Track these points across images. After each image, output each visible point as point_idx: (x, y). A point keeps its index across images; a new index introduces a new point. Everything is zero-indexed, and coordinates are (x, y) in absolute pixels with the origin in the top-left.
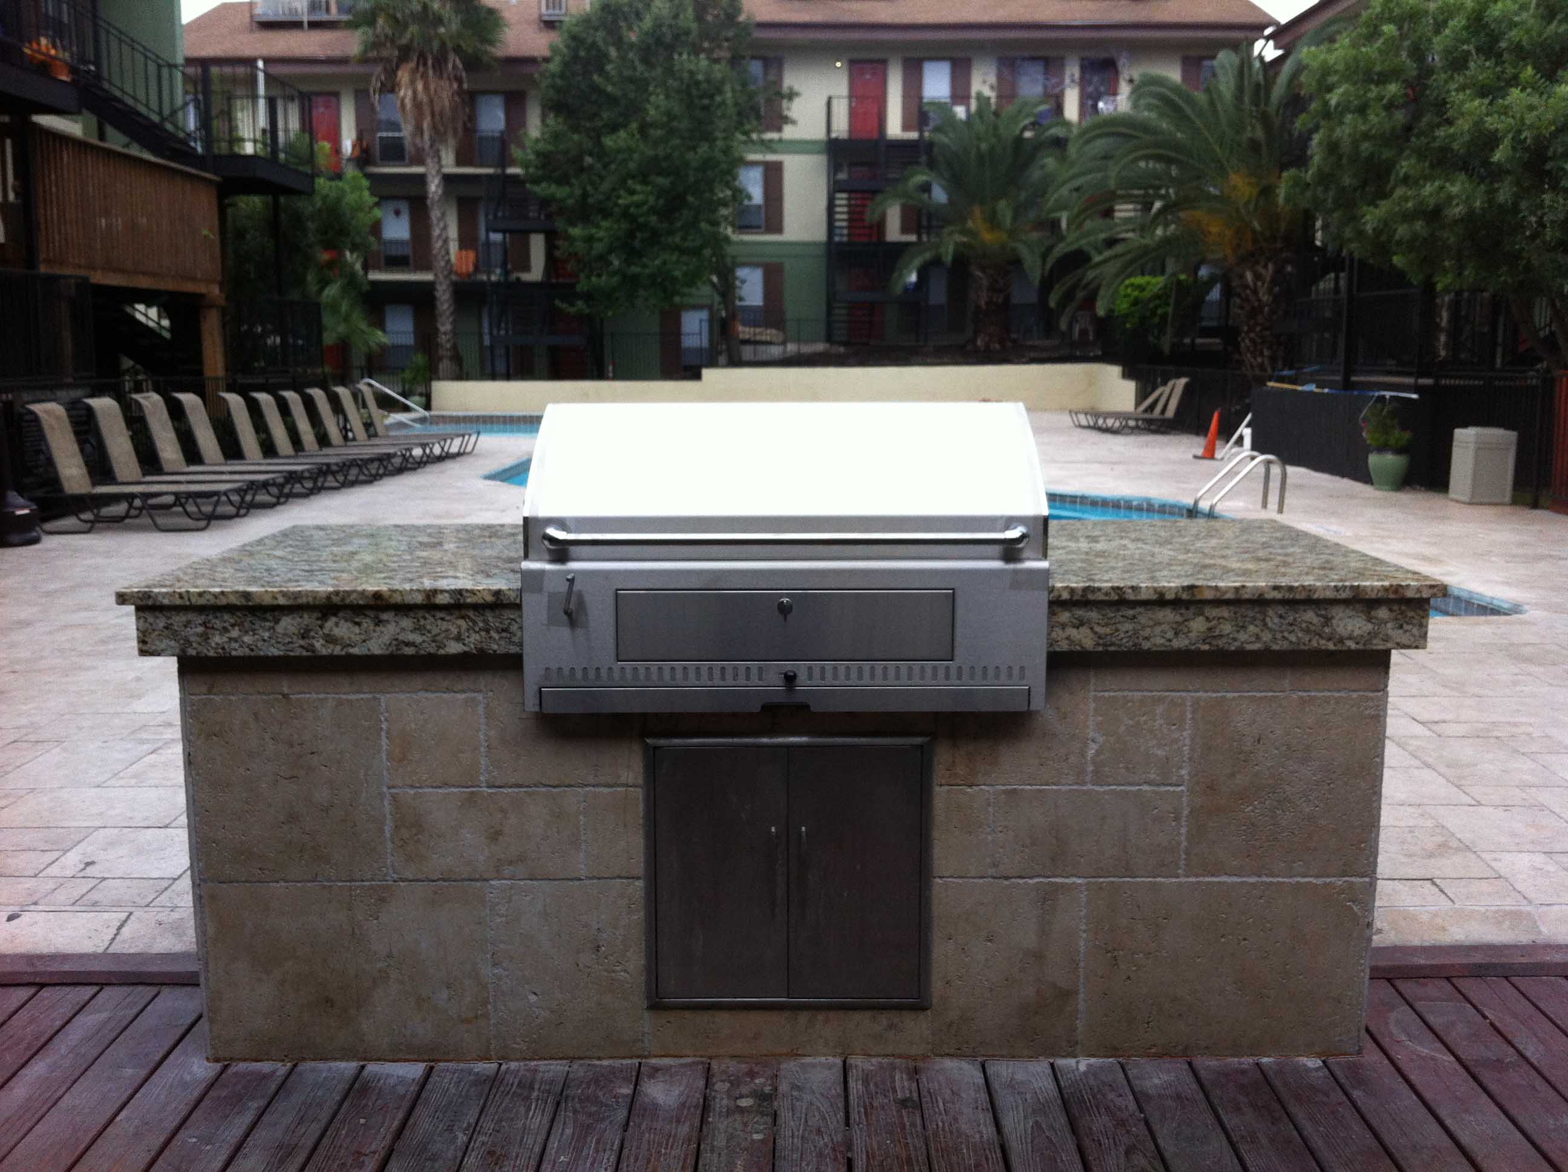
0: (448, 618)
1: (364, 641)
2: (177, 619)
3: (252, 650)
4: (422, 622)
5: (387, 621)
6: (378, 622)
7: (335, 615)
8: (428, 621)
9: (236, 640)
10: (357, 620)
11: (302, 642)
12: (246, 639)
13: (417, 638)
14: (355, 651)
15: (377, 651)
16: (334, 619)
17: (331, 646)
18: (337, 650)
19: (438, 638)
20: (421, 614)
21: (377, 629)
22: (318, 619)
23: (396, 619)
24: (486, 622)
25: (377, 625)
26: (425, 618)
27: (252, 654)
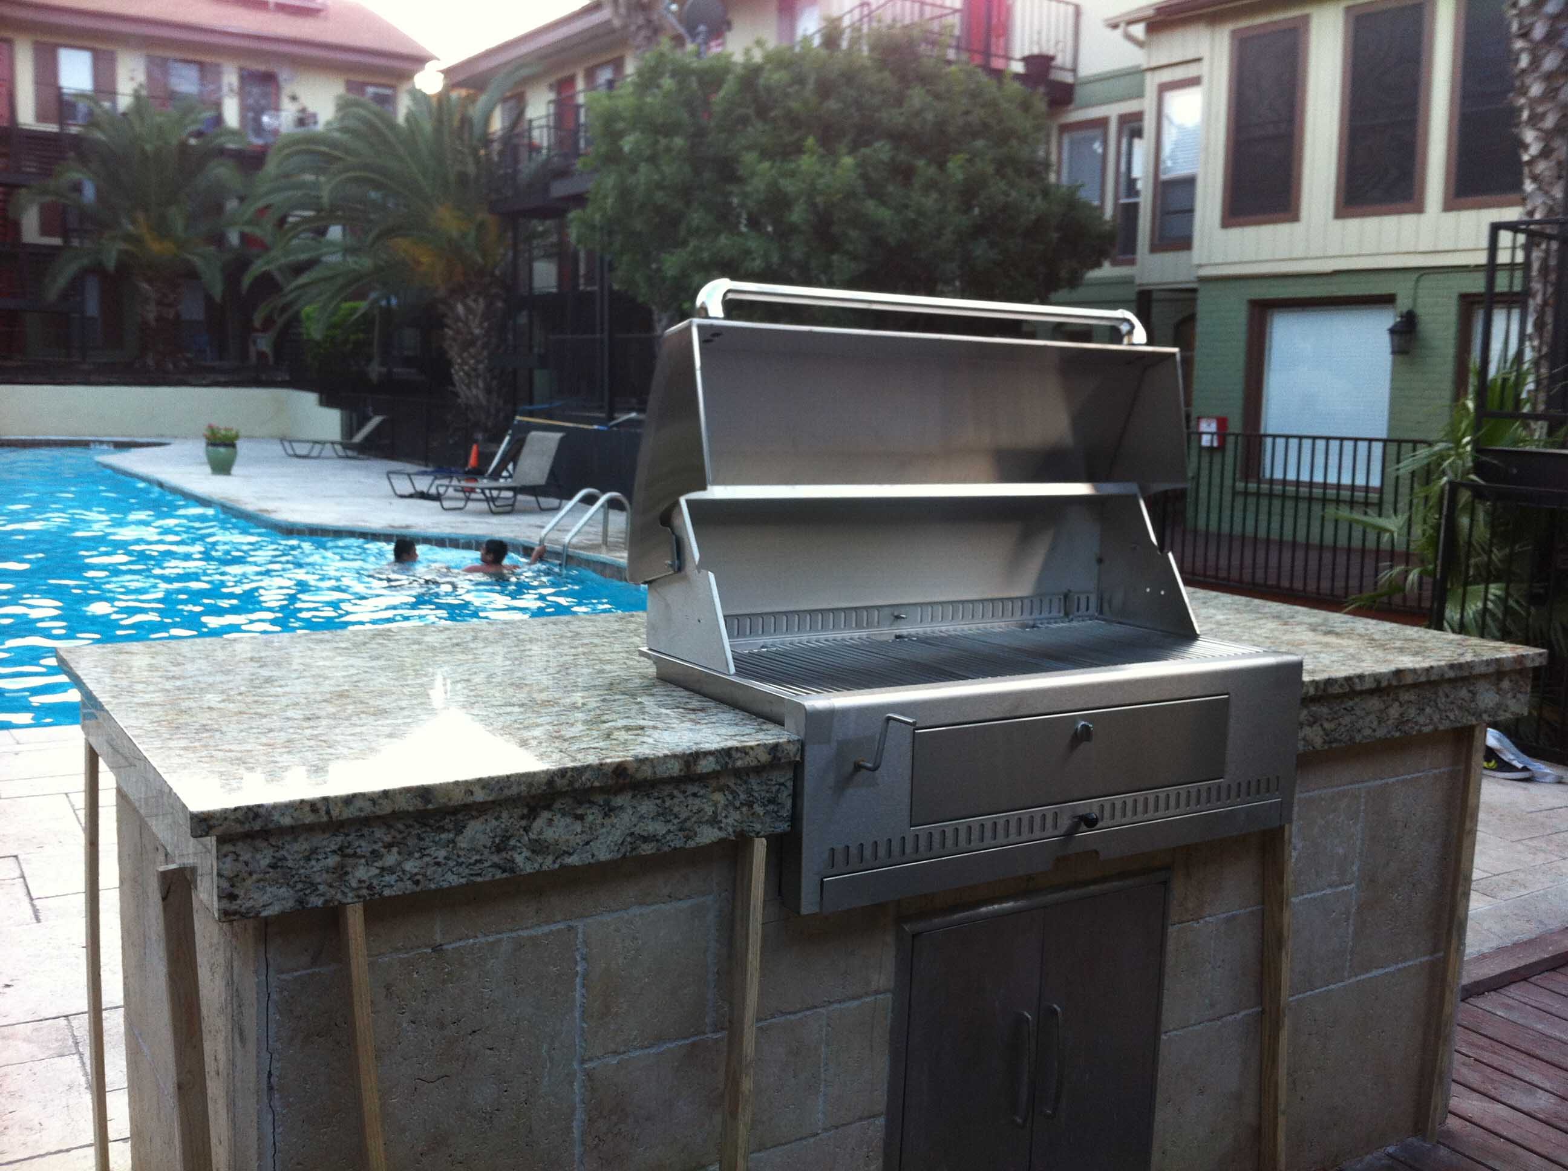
0: (702, 792)
1: (587, 843)
2: (296, 847)
3: (417, 883)
4: (668, 803)
5: (621, 808)
6: (609, 811)
7: (548, 807)
8: (676, 801)
9: (391, 870)
10: (579, 812)
11: (495, 858)
12: (410, 866)
13: (658, 828)
14: (573, 860)
15: (603, 856)
16: (546, 815)
17: (539, 859)
18: (549, 863)
19: (688, 824)
20: (667, 790)
21: (607, 821)
22: (522, 817)
23: (635, 802)
24: (749, 792)
25: (606, 815)
26: (672, 797)
27: (418, 889)
